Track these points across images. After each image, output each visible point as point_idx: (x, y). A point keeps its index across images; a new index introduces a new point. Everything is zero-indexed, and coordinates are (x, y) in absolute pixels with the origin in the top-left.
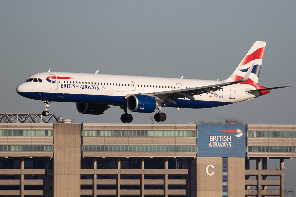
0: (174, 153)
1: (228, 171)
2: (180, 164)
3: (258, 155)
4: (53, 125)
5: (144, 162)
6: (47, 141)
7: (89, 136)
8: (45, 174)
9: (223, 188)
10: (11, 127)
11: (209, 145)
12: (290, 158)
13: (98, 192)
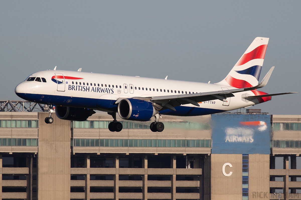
0: (184, 149)
1: (249, 170)
3: (285, 151)
5: (147, 159)
7: (81, 128)
8: (28, 173)
9: (243, 191)
13: (91, 196)
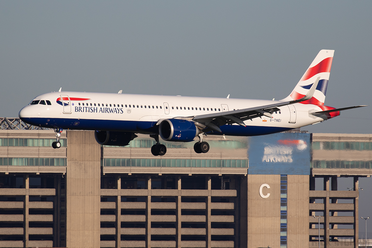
0: (219, 169)
2: (226, 183)
3: (325, 172)
4: (66, 133)
5: (180, 180)
7: (112, 147)
8: (55, 195)
9: (281, 214)
10: (12, 135)
12: (367, 176)
13: (122, 218)
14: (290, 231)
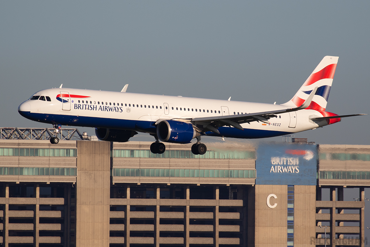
0: (227, 179)
1: (295, 202)
2: (234, 193)
3: (332, 182)
4: (76, 143)
5: (189, 189)
6: (69, 162)
7: (121, 157)
8: (64, 204)
9: (288, 224)
10: (23, 144)
11: (271, 170)
13: (131, 227)
14: (297, 241)
